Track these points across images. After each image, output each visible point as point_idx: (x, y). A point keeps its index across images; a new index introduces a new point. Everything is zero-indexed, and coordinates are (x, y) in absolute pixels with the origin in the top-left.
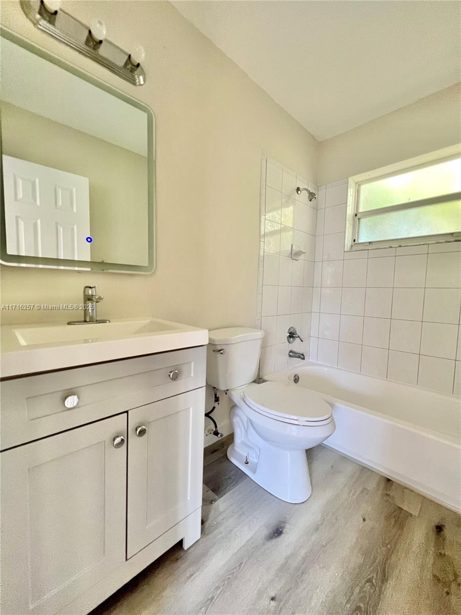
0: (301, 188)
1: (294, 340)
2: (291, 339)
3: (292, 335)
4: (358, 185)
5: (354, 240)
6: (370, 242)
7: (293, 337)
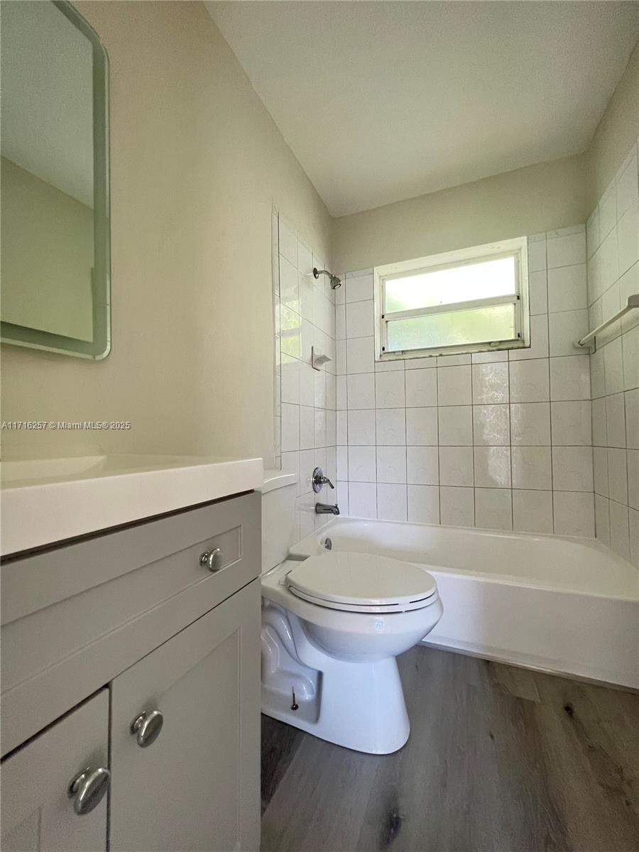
0: (318, 270)
1: (320, 487)
2: (318, 486)
3: (318, 480)
4: (383, 279)
5: (383, 349)
6: (402, 351)
7: (320, 482)
